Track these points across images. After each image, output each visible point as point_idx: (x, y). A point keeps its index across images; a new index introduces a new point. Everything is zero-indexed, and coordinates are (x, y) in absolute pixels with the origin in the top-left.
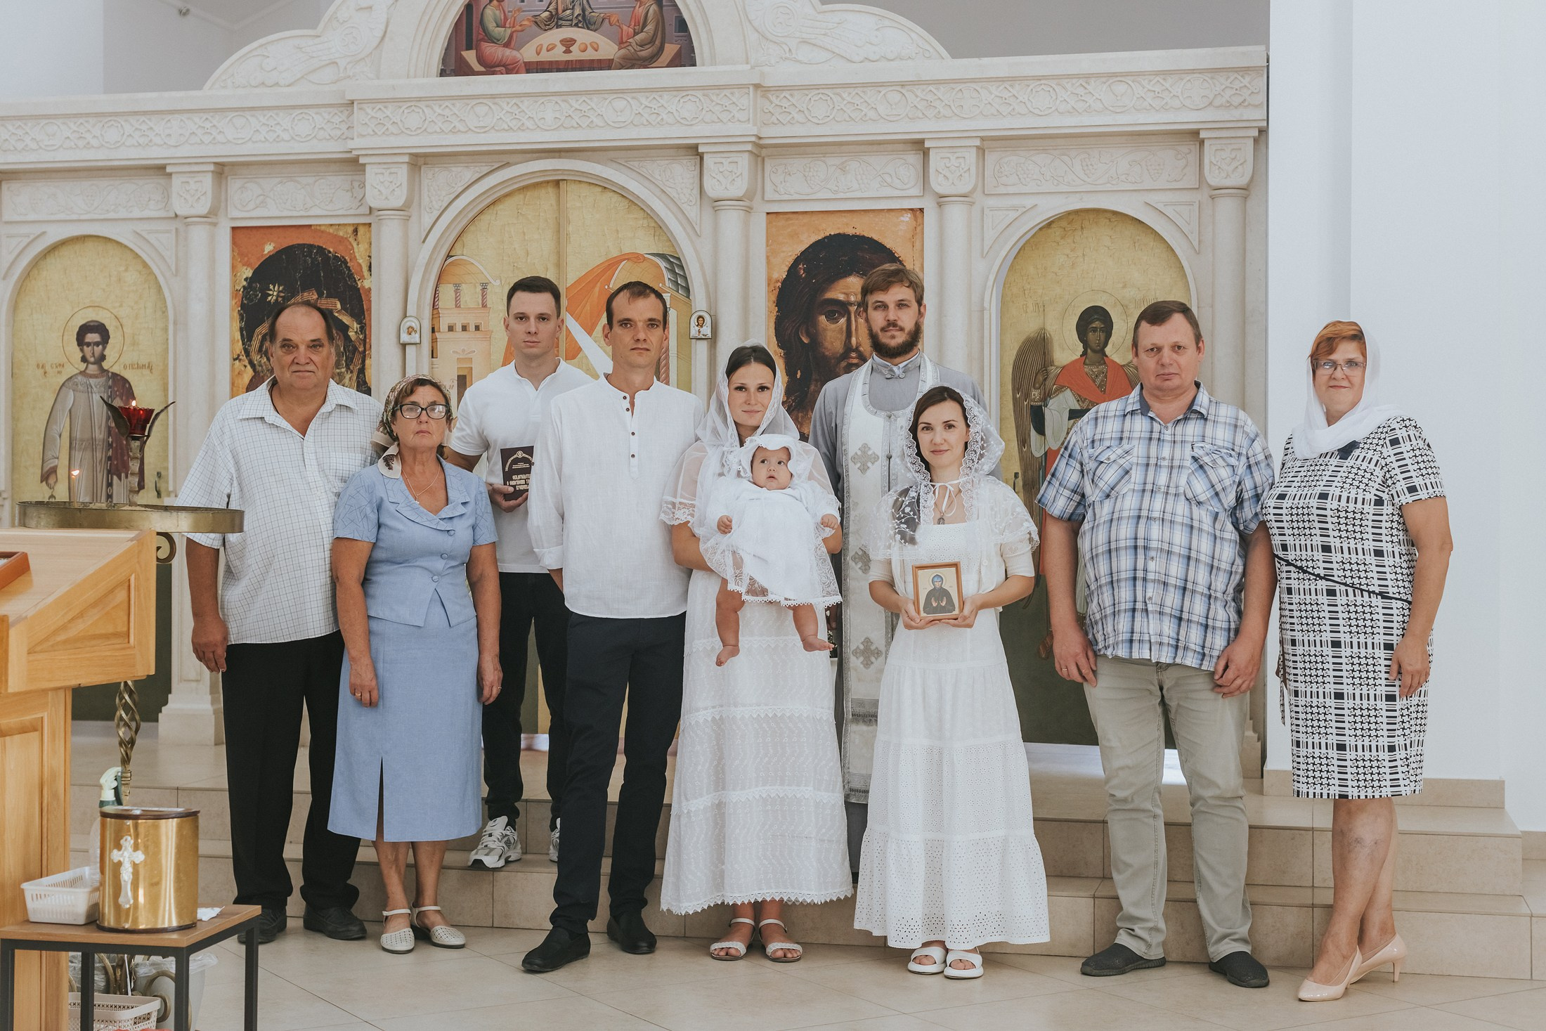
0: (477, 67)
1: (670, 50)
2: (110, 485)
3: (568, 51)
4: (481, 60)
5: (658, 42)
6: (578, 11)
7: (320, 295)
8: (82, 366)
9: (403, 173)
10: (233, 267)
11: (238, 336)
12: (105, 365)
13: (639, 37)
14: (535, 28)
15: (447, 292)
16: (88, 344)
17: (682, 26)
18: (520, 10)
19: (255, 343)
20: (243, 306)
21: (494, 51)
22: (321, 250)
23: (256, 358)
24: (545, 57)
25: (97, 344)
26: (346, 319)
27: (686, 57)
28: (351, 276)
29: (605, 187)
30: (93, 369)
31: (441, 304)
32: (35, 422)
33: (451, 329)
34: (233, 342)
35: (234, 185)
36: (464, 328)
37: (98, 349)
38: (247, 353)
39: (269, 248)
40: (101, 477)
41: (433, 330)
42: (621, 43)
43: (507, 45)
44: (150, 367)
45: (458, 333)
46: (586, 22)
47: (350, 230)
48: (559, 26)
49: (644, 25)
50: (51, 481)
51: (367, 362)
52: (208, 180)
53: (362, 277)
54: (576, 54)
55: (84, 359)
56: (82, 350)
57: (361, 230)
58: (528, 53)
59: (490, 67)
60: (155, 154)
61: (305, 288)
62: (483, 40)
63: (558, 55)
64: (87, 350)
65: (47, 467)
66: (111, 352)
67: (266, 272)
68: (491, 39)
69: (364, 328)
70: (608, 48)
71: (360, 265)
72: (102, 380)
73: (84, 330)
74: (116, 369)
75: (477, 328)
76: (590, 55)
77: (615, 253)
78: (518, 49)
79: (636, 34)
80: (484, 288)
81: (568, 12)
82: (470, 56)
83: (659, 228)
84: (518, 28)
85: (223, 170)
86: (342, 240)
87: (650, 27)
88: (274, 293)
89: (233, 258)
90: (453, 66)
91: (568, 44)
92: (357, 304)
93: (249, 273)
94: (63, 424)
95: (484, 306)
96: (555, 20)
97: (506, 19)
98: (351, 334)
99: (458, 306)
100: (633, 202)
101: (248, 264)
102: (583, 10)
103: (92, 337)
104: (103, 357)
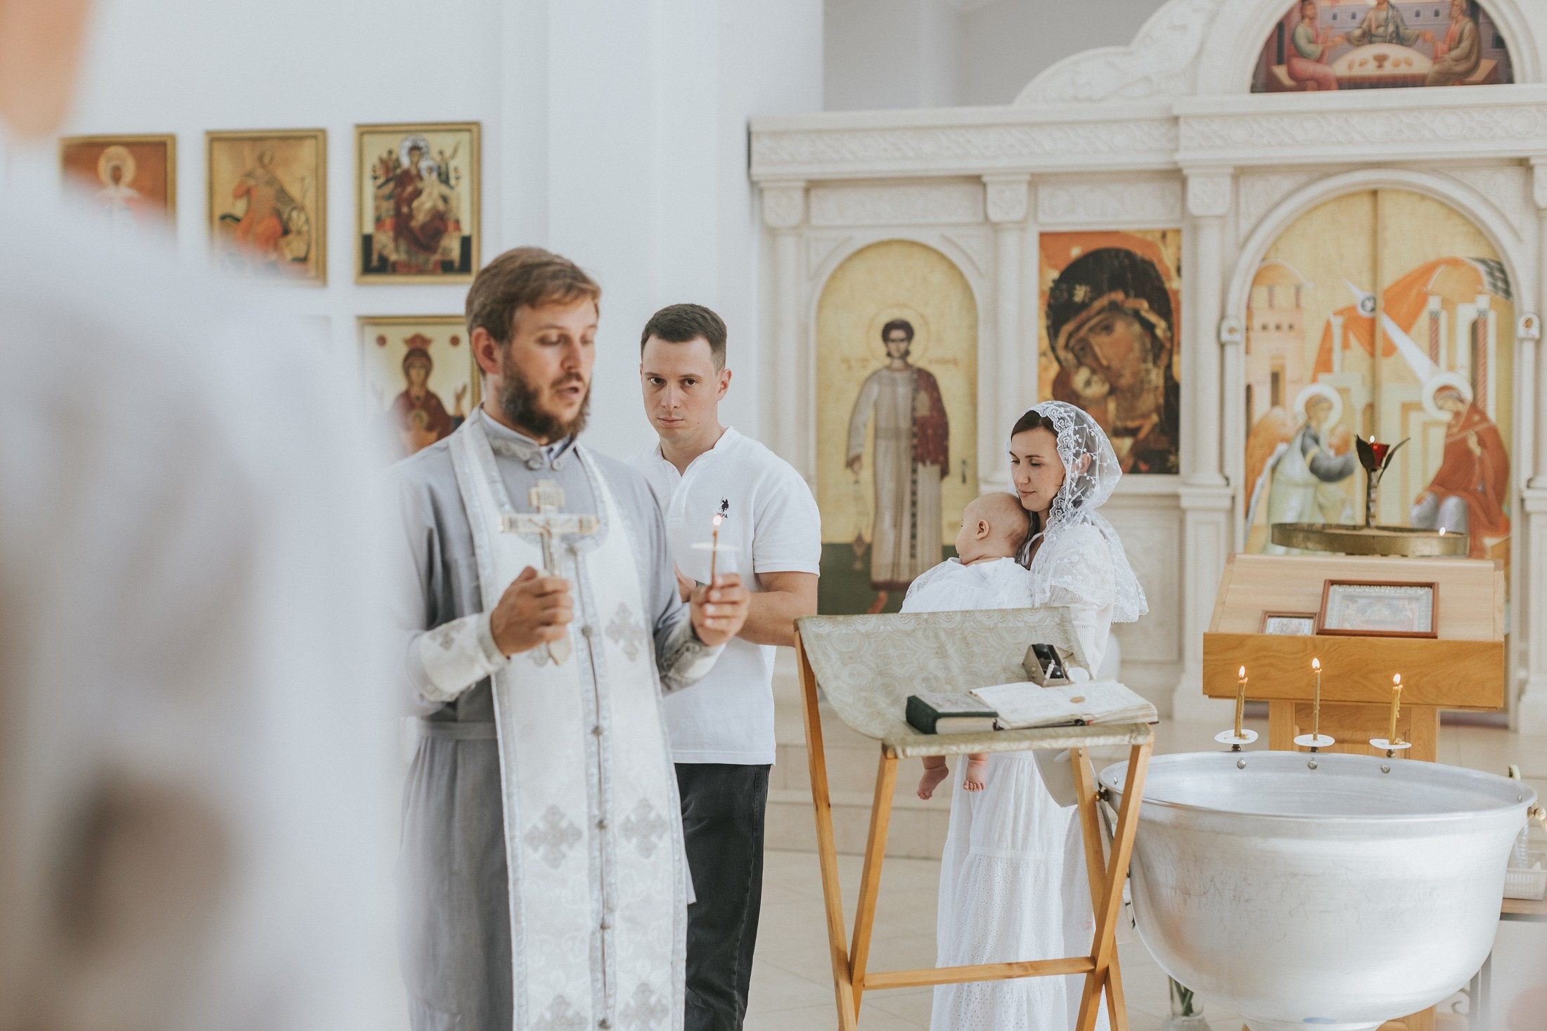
0: (1287, 81)
1: (1486, 66)
2: (914, 471)
3: (1380, 66)
4: (1292, 74)
5: (1473, 58)
6: (1391, 28)
7: (1127, 295)
8: (887, 361)
9: (1226, 184)
10: (1041, 270)
11: (1044, 333)
12: (911, 360)
13: (1455, 53)
14: (1346, 45)
15: (1261, 294)
16: (893, 341)
17: (1499, 43)
18: (1332, 28)
19: (1062, 340)
20: (1050, 306)
21: (1305, 67)
22: (1129, 254)
23: (1062, 354)
24: (1357, 72)
25: (902, 340)
26: (1153, 318)
27: (1502, 74)
28: (1159, 278)
29: (1424, 195)
30: (898, 363)
31: (1254, 304)
32: (841, 412)
33: (1264, 328)
34: (1040, 339)
35: (1044, 193)
36: (1278, 327)
37: (903, 346)
38: (1053, 349)
39: (1076, 252)
40: (906, 464)
41: (1247, 329)
42: (1436, 59)
43: (1319, 60)
44: (955, 362)
45: (1272, 331)
46: (1399, 38)
47: (1158, 235)
48: (1371, 42)
49: (1460, 41)
50: (856, 466)
51: (1175, 358)
52: (1023, 190)
53: (1170, 279)
54: (1388, 70)
55: (889, 355)
56: (887, 346)
57: (1170, 236)
58: (1340, 69)
59: (1302, 84)
60: (972, 165)
61: (1113, 288)
62: (1295, 56)
63: (1371, 70)
64: (893, 346)
65: (853, 453)
66: (916, 348)
67: (1072, 274)
68: (1301, 54)
69: (1172, 326)
70: (1421, 64)
71: (1167, 269)
72: (906, 374)
73: (888, 328)
74: (922, 364)
75: (1291, 327)
76: (1403, 70)
77: (1432, 257)
78: (1330, 63)
79: (1450, 50)
80: (1298, 290)
81: (1381, 30)
82: (1281, 72)
83: (1479, 232)
84: (1330, 44)
85: (1036, 181)
86: (1149, 245)
87: (1465, 44)
88: (1080, 293)
89: (1041, 261)
90: (1265, 83)
91: (1381, 60)
92: (1165, 304)
93: (1055, 274)
94: (868, 415)
95: (1298, 306)
96: (1367, 37)
97: (1317, 36)
98: (1159, 332)
99: (1271, 305)
100: (1452, 209)
101: (1054, 267)
102: (1397, 27)
103: (897, 334)
104: (907, 353)
